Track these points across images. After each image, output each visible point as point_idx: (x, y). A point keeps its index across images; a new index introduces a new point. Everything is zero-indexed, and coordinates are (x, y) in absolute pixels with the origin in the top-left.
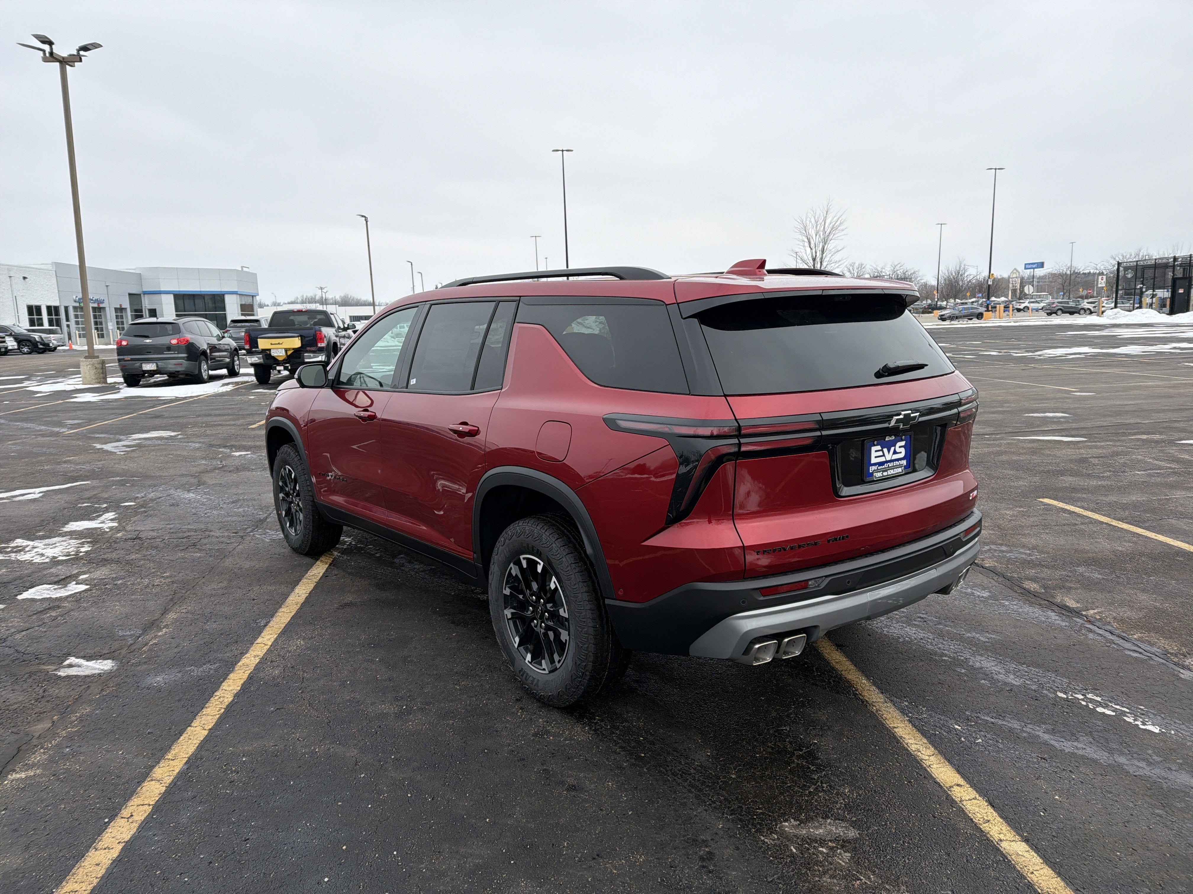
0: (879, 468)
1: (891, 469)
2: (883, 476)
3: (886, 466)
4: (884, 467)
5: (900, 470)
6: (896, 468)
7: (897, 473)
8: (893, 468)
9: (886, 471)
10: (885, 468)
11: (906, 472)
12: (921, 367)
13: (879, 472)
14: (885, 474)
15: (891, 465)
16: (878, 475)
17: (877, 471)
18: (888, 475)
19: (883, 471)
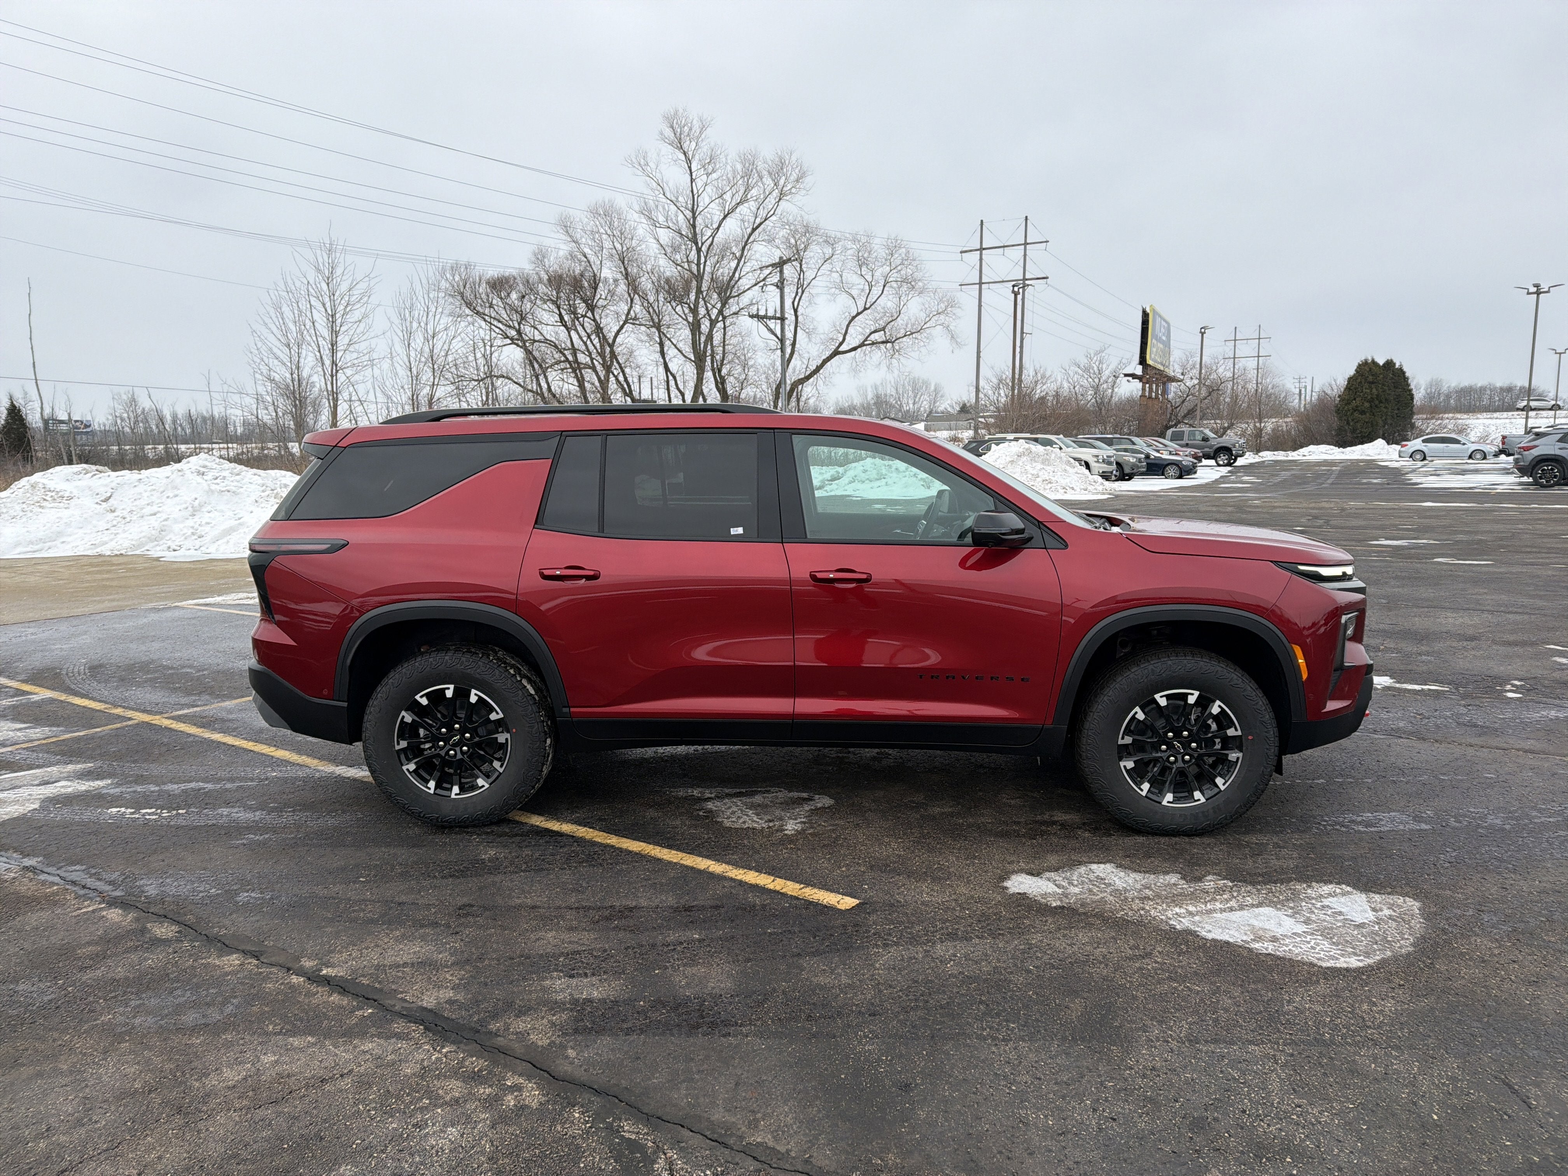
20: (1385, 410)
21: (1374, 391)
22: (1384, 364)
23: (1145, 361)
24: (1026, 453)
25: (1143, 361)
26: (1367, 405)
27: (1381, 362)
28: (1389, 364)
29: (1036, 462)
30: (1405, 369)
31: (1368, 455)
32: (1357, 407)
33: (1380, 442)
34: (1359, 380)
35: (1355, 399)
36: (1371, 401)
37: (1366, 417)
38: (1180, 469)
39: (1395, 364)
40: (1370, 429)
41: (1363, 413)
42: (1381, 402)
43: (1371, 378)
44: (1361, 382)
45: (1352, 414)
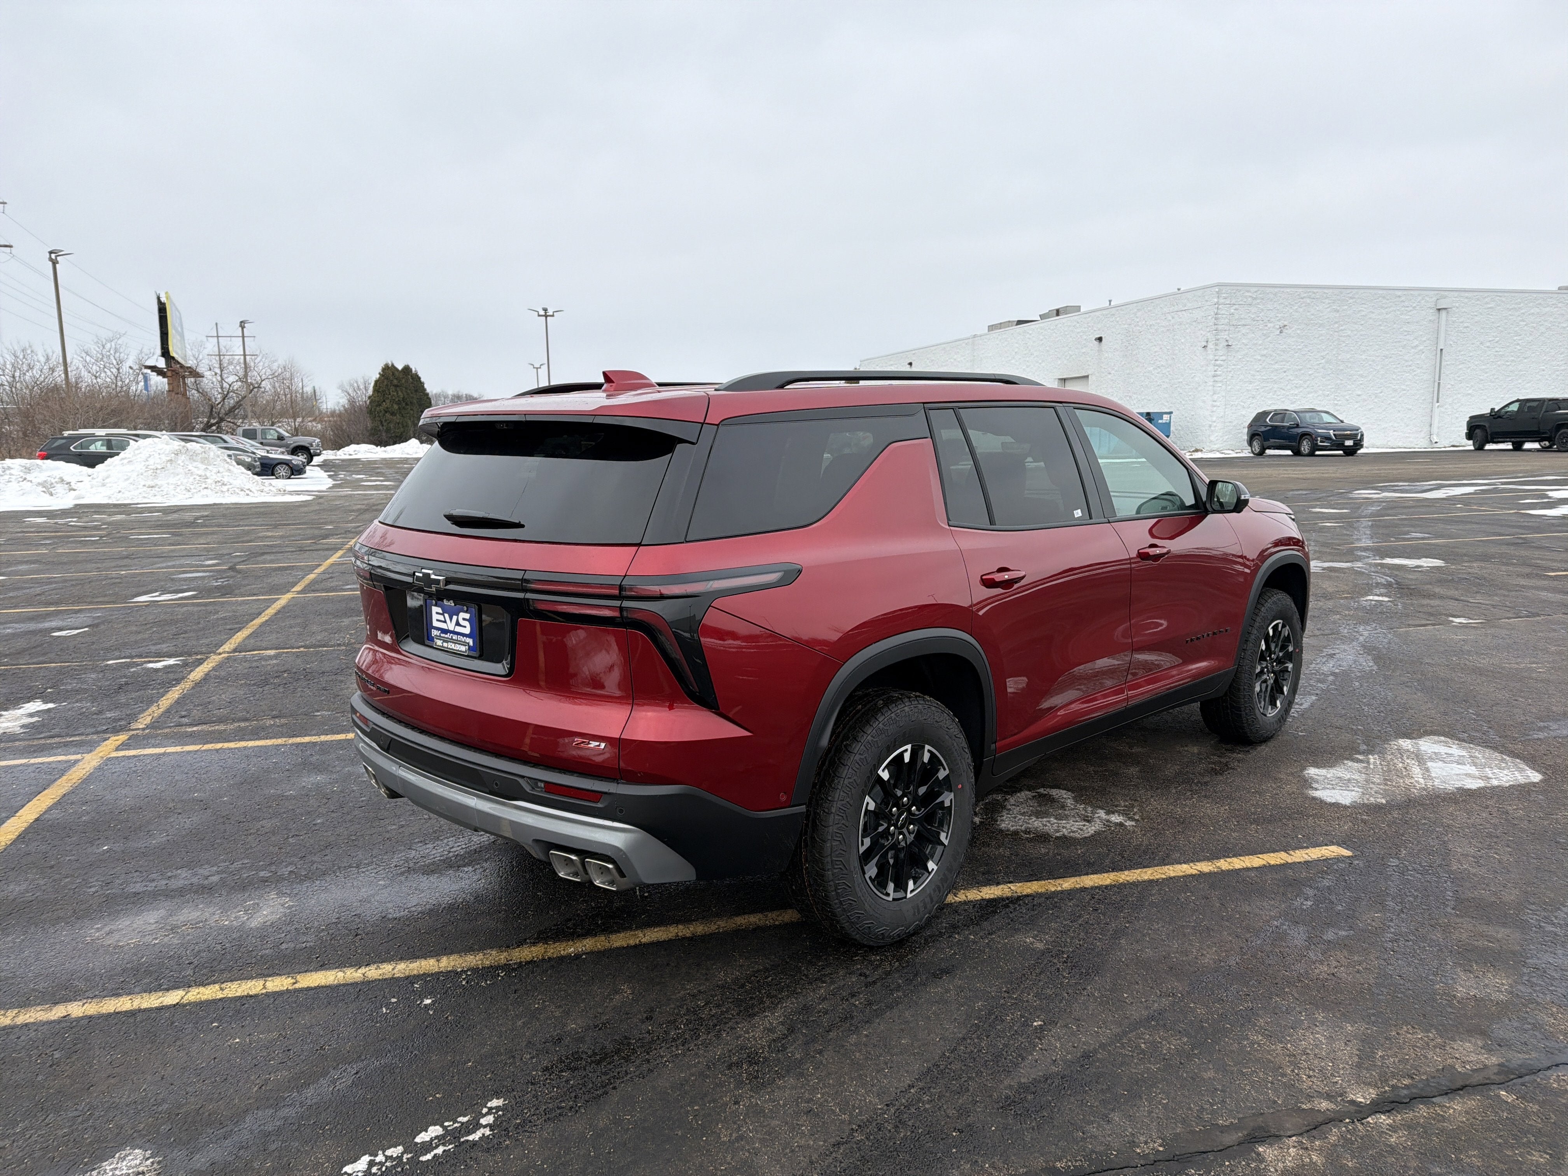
0: (442, 635)
1: (453, 642)
2: (442, 646)
3: (448, 636)
4: (446, 636)
5: (463, 648)
6: (459, 644)
7: (458, 651)
8: (456, 642)
9: (447, 642)
10: (448, 638)
11: (470, 654)
12: (519, 526)
13: (441, 640)
14: (445, 645)
15: (455, 637)
16: (439, 643)
17: (439, 637)
18: (447, 648)
19: (444, 641)
20: (412, 412)
21: (400, 393)
22: (403, 369)
23: (168, 352)
24: (183, 451)
25: (165, 353)
26: (396, 407)
27: (400, 368)
28: (407, 369)
29: (194, 461)
30: (420, 375)
31: (408, 454)
32: (387, 408)
33: (414, 442)
34: (385, 383)
35: (384, 401)
36: (399, 403)
37: (397, 418)
38: (291, 468)
39: (411, 369)
40: (402, 429)
41: (393, 414)
42: (407, 404)
43: (395, 382)
44: (387, 385)
45: (384, 415)
